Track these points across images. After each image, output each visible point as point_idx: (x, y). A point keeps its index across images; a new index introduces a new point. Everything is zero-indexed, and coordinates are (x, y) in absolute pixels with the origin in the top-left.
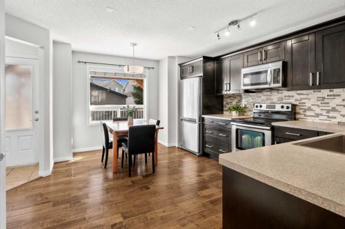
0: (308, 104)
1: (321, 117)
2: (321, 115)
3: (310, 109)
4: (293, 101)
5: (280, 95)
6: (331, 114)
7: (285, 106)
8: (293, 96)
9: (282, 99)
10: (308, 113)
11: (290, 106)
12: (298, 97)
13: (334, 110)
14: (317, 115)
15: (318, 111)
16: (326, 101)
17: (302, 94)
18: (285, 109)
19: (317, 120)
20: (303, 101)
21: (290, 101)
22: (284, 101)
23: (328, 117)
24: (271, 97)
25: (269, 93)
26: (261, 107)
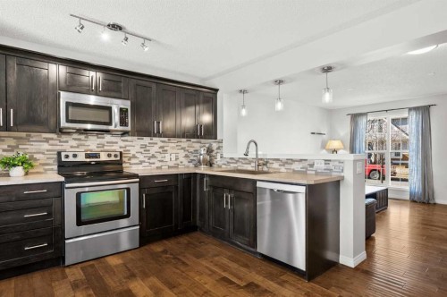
0: (133, 152)
1: (144, 164)
2: (144, 162)
3: (134, 157)
4: (116, 148)
5: (99, 141)
6: (152, 160)
7: (113, 154)
8: (117, 143)
9: (104, 145)
10: (133, 161)
11: (118, 154)
12: (123, 144)
13: (153, 156)
14: (141, 162)
15: (141, 157)
16: (148, 148)
17: (127, 141)
18: (113, 158)
19: (140, 167)
20: (128, 148)
21: (113, 148)
22: (106, 148)
23: (150, 163)
24: (87, 143)
25: (82, 137)
26: (75, 156)
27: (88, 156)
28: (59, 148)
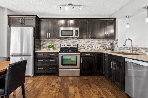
0: (81, 44)
1: (85, 49)
2: (85, 48)
3: (82, 46)
4: (76, 43)
5: (72, 41)
6: (88, 47)
7: (75, 45)
8: (76, 41)
9: (73, 42)
10: (82, 47)
11: (77, 45)
12: (78, 42)
13: (89, 46)
14: (84, 48)
15: (84, 46)
16: (87, 43)
17: (80, 41)
18: (75, 46)
19: (84, 49)
20: (80, 43)
21: (75, 43)
22: (73, 43)
23: (87, 48)
24: (68, 42)
25: (67, 40)
26: (65, 45)
27: (68, 45)
28: (61, 43)
